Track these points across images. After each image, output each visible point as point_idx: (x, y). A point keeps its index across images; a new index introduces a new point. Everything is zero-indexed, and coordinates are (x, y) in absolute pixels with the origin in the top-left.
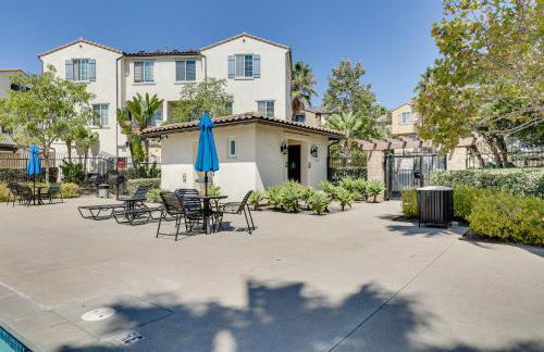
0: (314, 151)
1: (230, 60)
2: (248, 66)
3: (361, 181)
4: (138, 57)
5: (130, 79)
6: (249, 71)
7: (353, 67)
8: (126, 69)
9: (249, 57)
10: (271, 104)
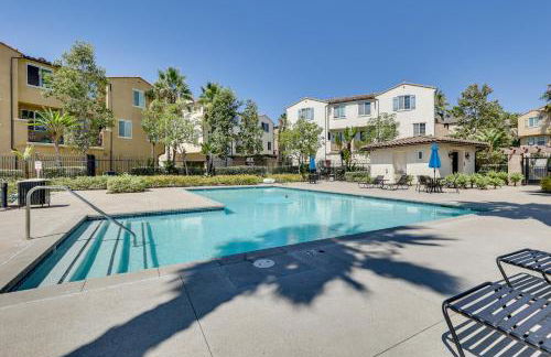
0: (467, 156)
1: (395, 100)
2: (407, 103)
3: (503, 173)
4: (336, 104)
5: (332, 116)
6: (407, 106)
7: (480, 89)
8: (329, 111)
9: (407, 97)
10: (423, 125)
